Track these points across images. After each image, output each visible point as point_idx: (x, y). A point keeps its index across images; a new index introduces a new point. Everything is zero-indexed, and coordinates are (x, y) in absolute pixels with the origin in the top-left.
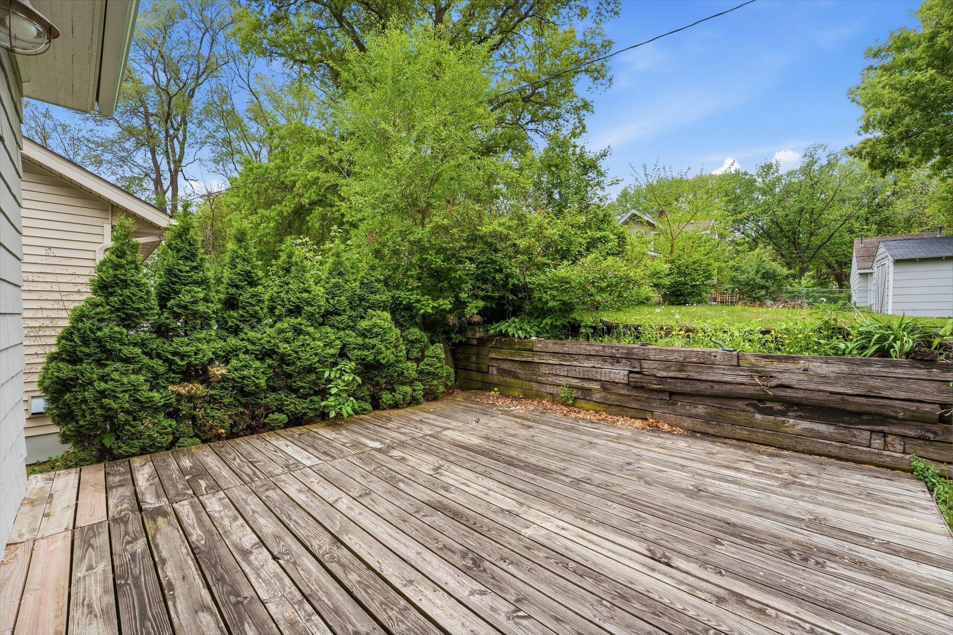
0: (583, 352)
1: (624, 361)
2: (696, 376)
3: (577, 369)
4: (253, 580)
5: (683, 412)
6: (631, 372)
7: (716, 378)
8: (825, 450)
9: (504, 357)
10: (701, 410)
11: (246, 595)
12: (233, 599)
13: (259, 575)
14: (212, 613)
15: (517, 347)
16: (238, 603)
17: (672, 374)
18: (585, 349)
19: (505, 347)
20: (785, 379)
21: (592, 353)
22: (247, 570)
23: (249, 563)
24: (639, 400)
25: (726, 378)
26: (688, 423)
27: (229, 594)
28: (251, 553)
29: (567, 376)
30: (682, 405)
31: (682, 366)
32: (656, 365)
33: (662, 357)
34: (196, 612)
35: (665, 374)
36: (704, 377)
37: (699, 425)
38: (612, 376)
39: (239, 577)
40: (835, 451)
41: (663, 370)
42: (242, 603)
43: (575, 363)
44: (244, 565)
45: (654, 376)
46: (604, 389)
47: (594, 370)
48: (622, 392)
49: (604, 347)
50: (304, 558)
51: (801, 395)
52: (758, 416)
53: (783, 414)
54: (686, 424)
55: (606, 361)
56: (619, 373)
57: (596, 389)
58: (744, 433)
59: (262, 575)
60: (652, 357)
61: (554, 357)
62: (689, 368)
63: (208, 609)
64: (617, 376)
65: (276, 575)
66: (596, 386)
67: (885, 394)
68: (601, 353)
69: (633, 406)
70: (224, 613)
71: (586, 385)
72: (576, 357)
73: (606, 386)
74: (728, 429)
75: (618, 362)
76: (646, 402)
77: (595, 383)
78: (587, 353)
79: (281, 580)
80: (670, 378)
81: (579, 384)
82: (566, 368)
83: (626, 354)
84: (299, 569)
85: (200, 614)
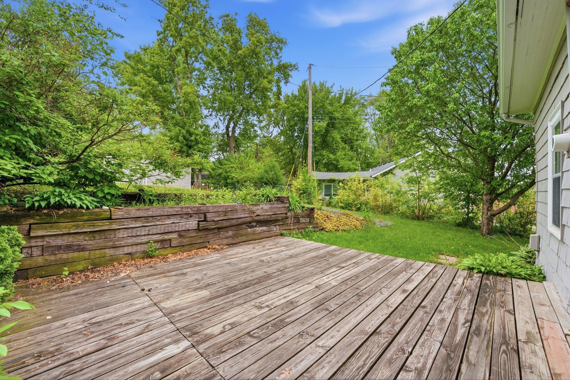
0: (166, 213)
1: (195, 215)
2: (231, 217)
3: (159, 227)
4: (434, 354)
5: (223, 237)
6: (199, 221)
7: (238, 217)
8: (265, 236)
9: (65, 231)
10: (230, 233)
11: (445, 351)
12: (452, 355)
13: (429, 353)
14: (467, 357)
15: (86, 218)
16: (451, 352)
17: (221, 218)
18: (168, 211)
19: (63, 220)
20: (258, 212)
21: (173, 213)
22: (430, 361)
23: (425, 364)
24: (202, 237)
25: (242, 216)
26: (225, 241)
27: (452, 359)
28: (416, 369)
29: (149, 235)
30: (222, 234)
31: (226, 213)
32: (214, 215)
33: (215, 210)
34: (474, 365)
35: (218, 219)
36: (234, 217)
37: (230, 241)
38: (187, 226)
39: (438, 362)
40: (267, 235)
41: (217, 217)
42: (450, 350)
43: (158, 223)
44: (428, 366)
45: (214, 221)
46: (180, 236)
47: (173, 225)
48: (193, 235)
49: (182, 208)
50: (400, 341)
51: (262, 217)
52: (249, 230)
53: (256, 226)
54: (224, 243)
55: (183, 217)
56: (192, 224)
57: (174, 238)
58: (244, 238)
59: (428, 352)
60: (211, 211)
61: (136, 221)
62: (229, 214)
63: (468, 360)
64: (191, 226)
65: (421, 346)
66: (175, 236)
67: (277, 213)
68: (180, 213)
69: (198, 241)
70: (461, 353)
71: (166, 237)
72: (159, 218)
73: (181, 234)
74: (240, 239)
75: (191, 217)
76: (205, 237)
77: (173, 234)
78: (169, 214)
79: (424, 343)
80: (221, 220)
81: (160, 238)
82: (147, 229)
83: (197, 211)
84: (409, 340)
85: (473, 362)
